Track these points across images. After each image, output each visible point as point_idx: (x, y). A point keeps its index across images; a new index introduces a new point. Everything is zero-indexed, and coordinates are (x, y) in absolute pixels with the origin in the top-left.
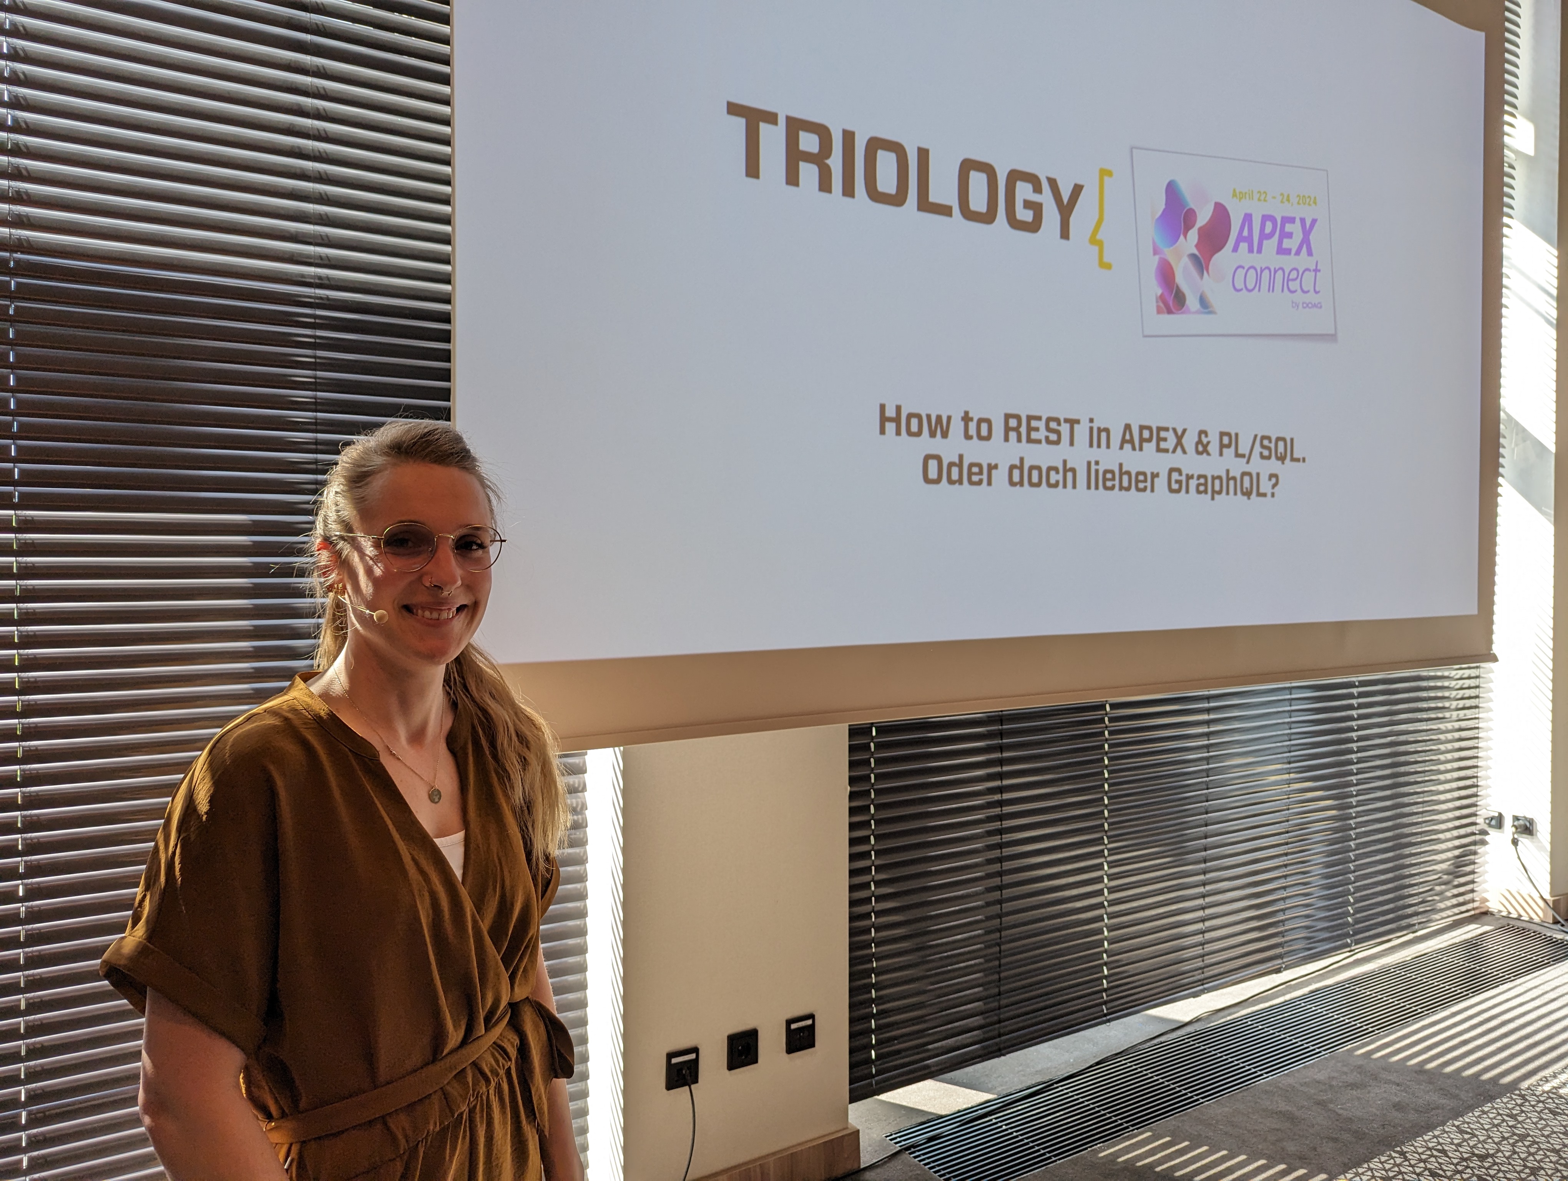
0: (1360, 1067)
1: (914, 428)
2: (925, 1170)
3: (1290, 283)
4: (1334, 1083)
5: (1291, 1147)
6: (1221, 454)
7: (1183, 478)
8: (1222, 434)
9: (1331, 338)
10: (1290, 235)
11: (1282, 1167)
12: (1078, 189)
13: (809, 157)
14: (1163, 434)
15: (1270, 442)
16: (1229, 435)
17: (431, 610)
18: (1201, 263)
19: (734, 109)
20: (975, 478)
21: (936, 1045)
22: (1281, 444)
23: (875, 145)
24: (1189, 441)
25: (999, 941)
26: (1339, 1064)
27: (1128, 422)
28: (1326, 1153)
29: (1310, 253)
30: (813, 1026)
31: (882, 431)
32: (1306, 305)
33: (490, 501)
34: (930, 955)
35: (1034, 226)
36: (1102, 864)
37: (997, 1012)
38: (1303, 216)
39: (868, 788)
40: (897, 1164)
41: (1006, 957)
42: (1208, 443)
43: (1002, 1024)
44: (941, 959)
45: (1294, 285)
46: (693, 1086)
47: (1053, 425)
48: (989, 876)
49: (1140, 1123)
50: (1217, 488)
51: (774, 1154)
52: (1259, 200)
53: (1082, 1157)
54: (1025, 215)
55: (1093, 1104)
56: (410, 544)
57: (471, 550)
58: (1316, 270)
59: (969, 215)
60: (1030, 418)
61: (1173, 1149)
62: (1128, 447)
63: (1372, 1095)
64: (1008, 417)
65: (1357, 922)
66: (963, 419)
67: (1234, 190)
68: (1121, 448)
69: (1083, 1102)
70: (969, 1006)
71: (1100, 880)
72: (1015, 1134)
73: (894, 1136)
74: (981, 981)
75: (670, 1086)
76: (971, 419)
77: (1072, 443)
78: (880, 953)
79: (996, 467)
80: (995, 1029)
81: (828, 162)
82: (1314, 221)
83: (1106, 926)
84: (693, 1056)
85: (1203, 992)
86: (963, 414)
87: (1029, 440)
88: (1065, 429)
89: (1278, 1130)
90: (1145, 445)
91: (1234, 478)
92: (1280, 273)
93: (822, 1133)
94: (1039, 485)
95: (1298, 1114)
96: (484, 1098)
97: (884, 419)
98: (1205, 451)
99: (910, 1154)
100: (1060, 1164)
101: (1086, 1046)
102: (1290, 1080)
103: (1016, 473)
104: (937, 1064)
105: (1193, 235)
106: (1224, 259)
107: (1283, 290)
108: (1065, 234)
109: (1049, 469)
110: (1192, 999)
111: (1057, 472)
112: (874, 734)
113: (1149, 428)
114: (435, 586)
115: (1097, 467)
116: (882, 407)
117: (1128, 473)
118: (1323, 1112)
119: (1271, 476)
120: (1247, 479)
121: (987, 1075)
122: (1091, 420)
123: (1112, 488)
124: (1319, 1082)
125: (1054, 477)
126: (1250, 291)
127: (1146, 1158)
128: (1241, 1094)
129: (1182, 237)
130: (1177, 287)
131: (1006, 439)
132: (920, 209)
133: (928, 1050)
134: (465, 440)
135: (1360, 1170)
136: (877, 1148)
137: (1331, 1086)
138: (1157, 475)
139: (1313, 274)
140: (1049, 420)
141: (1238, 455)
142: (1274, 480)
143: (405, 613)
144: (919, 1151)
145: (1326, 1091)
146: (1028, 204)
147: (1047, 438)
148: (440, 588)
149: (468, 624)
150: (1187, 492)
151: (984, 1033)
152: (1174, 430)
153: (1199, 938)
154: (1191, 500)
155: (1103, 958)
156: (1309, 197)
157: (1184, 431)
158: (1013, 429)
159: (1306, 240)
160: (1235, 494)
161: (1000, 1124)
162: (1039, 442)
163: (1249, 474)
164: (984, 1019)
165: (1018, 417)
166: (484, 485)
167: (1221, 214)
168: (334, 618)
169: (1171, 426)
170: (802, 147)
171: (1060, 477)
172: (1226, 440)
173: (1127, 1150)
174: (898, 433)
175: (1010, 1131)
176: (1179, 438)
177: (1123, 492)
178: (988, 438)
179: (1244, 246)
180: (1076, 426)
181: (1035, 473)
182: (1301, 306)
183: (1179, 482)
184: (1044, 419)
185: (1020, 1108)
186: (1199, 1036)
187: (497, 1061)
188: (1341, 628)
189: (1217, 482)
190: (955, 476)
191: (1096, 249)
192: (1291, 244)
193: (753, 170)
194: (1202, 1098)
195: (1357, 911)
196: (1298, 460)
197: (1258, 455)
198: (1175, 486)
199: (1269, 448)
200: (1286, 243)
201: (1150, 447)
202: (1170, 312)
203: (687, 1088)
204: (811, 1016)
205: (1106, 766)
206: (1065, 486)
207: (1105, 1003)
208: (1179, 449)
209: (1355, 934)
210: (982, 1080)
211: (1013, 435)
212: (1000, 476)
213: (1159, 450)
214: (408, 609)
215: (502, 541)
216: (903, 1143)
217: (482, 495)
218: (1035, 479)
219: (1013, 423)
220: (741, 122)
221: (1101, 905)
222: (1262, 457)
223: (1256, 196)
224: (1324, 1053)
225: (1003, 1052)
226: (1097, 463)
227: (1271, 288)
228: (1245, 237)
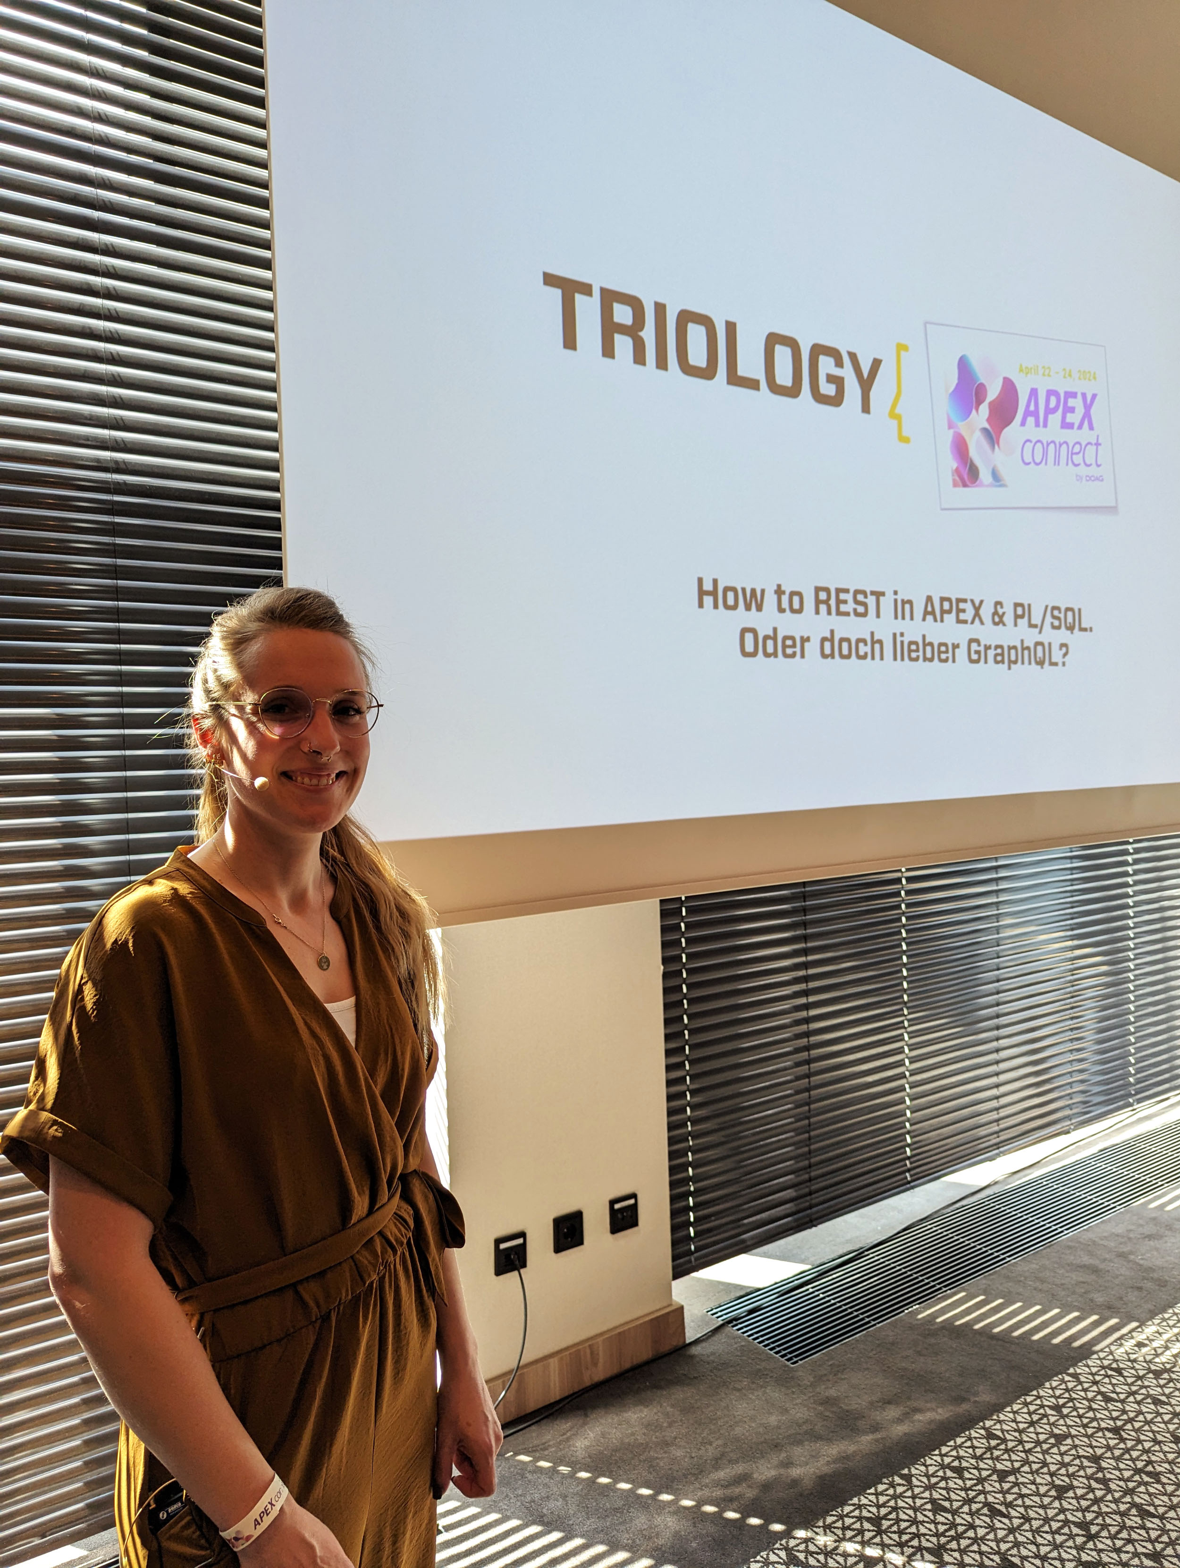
0: (1154, 1219)
1: (731, 601)
2: (749, 1342)
3: (1074, 457)
4: (1131, 1235)
5: (1099, 1298)
6: (1016, 625)
7: (982, 649)
8: (1016, 605)
9: (1112, 510)
10: (1072, 410)
11: (1095, 1317)
12: (876, 364)
13: (623, 329)
14: (962, 606)
15: (1060, 612)
16: (1022, 605)
17: (311, 776)
18: (993, 437)
19: (550, 280)
20: (789, 651)
21: (751, 1219)
22: (1070, 614)
23: (686, 317)
24: (986, 612)
25: (808, 1114)
26: (1135, 1218)
27: (929, 594)
28: (1132, 1302)
29: (1091, 428)
30: (636, 1205)
31: (701, 605)
32: (1089, 478)
33: (364, 667)
34: (743, 1132)
35: (836, 400)
36: (902, 1035)
37: (808, 1184)
38: (1084, 391)
39: (679, 968)
40: (721, 1337)
41: (814, 1130)
42: (1004, 613)
43: (813, 1196)
44: (754, 1134)
45: (1077, 459)
46: (522, 1271)
47: (860, 597)
48: (797, 1051)
49: (953, 1282)
50: (1013, 658)
51: (602, 1334)
52: (1044, 375)
53: (901, 1320)
54: (828, 389)
55: (904, 1268)
56: (287, 710)
57: (349, 715)
58: (1098, 444)
59: (776, 389)
60: (839, 591)
61: (988, 1307)
62: (930, 618)
63: (1169, 1244)
64: (818, 590)
65: (1138, 1081)
66: (776, 592)
67: (1021, 365)
68: (924, 619)
69: (895, 1267)
70: (781, 1180)
71: (900, 1051)
72: (833, 1302)
73: (715, 1311)
74: (792, 1154)
75: (499, 1271)
76: (784, 593)
77: (878, 616)
78: (695, 1131)
79: (808, 639)
80: (807, 1201)
81: (642, 334)
82: (1094, 396)
83: (908, 1096)
84: (520, 1241)
85: (998, 1155)
86: (775, 588)
87: (839, 613)
88: (871, 601)
89: (1084, 1283)
90: (946, 616)
91: (1028, 648)
92: (1064, 447)
93: (646, 1311)
94: (848, 657)
95: (1102, 1266)
96: (392, 1266)
97: (702, 593)
98: (1001, 622)
99: (733, 1326)
100: (879, 1328)
101: (891, 1213)
102: (1090, 1235)
103: (827, 645)
104: (752, 1238)
105: (984, 409)
106: (1013, 432)
107: (1067, 464)
108: (866, 408)
109: (858, 641)
110: (988, 1163)
111: (866, 644)
112: (684, 914)
113: (949, 600)
114: (314, 751)
115: (902, 639)
116: (700, 581)
117: (931, 644)
118: (1125, 1263)
119: (1063, 645)
120: (1039, 648)
121: (799, 1247)
122: (896, 593)
123: (917, 659)
124: (1118, 1236)
125: (863, 649)
126: (1037, 464)
127: (963, 1317)
128: (1045, 1251)
129: (974, 411)
130: (971, 461)
131: (817, 612)
132: (729, 382)
133: (744, 1225)
134: (337, 605)
135: (1166, 1316)
136: (700, 1323)
137: (1130, 1239)
138: (958, 646)
139: (1095, 447)
140: (857, 592)
141: (1031, 626)
142: (1064, 649)
143: (283, 779)
144: (741, 1323)
145: (1125, 1243)
146: (831, 379)
147: (855, 610)
148: (319, 753)
149: (347, 791)
150: (986, 662)
151: (796, 1205)
152: (972, 601)
153: (994, 1104)
154: (989, 669)
155: (905, 1127)
156: (1089, 372)
157: (981, 602)
158: (823, 602)
159: (1087, 415)
160: (1030, 663)
161: (817, 1293)
162: (847, 614)
163: (1042, 644)
164: (796, 1191)
165: (827, 590)
166: (358, 651)
167: (1009, 387)
168: (213, 788)
169: (969, 597)
170: (617, 318)
171: (868, 649)
172: (1019, 611)
173: (943, 1311)
174: (716, 606)
175: (827, 1299)
176: (977, 609)
177: (927, 663)
178: (800, 611)
179: (1031, 420)
180: (881, 598)
181: (845, 645)
182: (1084, 479)
183: (978, 652)
184: (852, 592)
185: (834, 1276)
186: (998, 1198)
187: (400, 1231)
188: (1129, 792)
189: (1013, 652)
190: (770, 649)
191: (895, 423)
192: (1074, 418)
193: (570, 342)
194: (1009, 1256)
195: (1138, 1071)
196: (1085, 630)
197: (1049, 626)
198: (975, 657)
199: (1058, 618)
200: (1070, 418)
201: (950, 618)
202: (965, 485)
203: (516, 1273)
204: (634, 1196)
205: (904, 939)
206: (873, 658)
207: (909, 1170)
208: (977, 620)
209: (1137, 1093)
210: (795, 1252)
211: (823, 608)
212: (812, 647)
213: (959, 621)
214: (286, 775)
215: (379, 706)
216: (725, 1317)
217: (357, 661)
218: (845, 652)
219: (823, 596)
220: (558, 293)
221: (902, 1076)
222: (1054, 627)
223: (1041, 372)
224: (1118, 1207)
225: (815, 1223)
226: (902, 635)
227: (1057, 462)
228: (1032, 412)
